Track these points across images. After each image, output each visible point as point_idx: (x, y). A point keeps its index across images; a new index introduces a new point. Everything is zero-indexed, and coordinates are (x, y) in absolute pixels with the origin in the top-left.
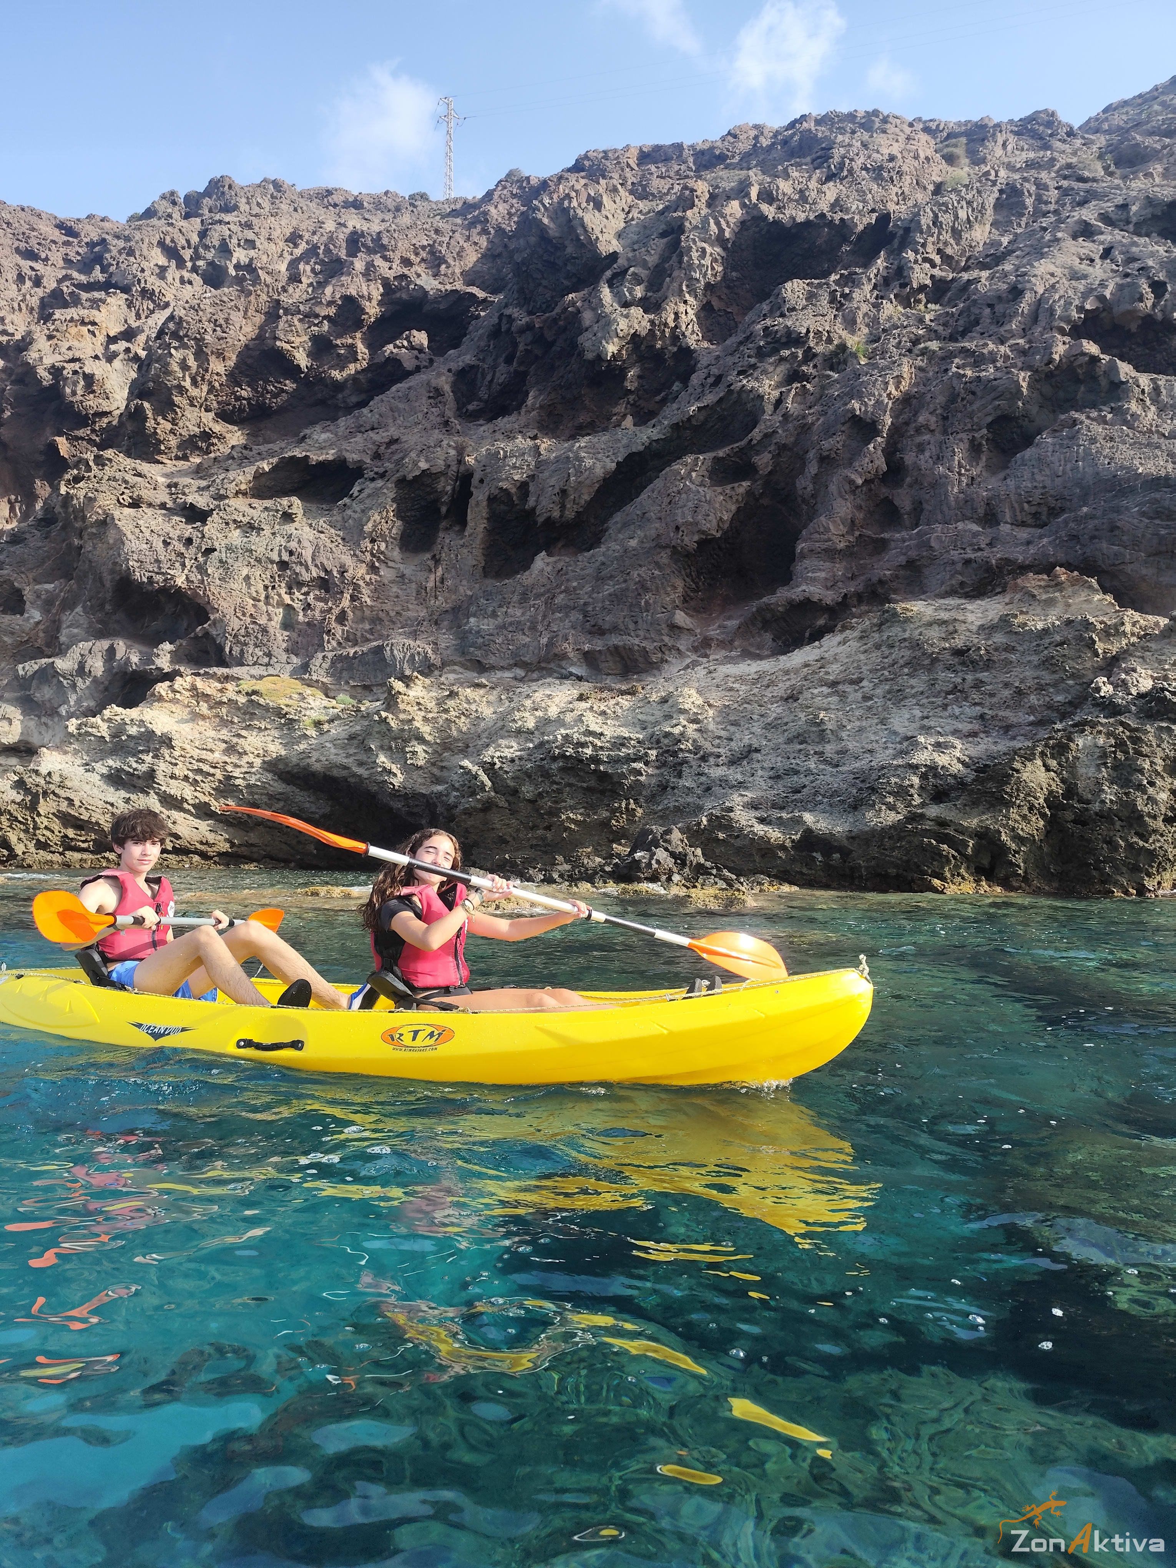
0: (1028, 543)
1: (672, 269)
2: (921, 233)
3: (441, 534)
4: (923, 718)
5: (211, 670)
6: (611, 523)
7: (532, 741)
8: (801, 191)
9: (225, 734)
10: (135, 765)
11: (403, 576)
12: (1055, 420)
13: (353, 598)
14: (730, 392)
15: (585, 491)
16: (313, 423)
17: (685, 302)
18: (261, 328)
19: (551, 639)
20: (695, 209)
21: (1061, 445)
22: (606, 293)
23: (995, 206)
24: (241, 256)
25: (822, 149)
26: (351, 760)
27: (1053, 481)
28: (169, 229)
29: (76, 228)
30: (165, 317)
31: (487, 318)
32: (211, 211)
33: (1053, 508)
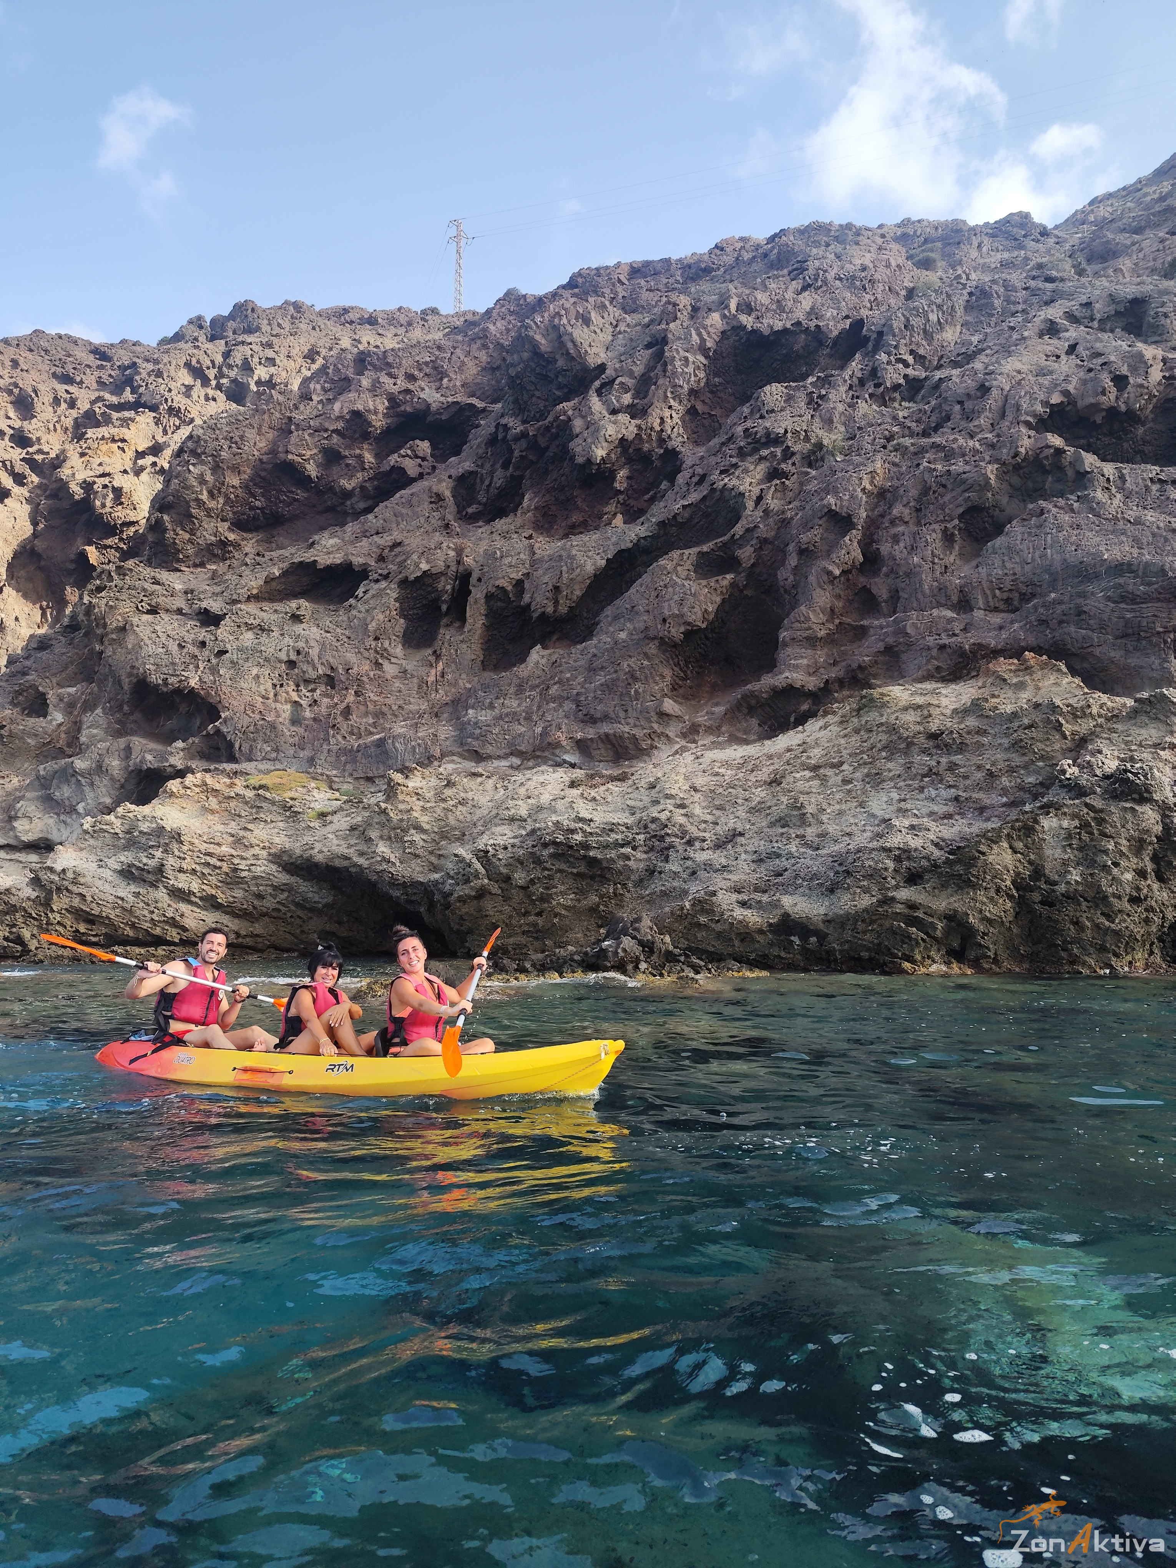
0: (1001, 628)
1: (657, 378)
2: (894, 335)
3: (442, 631)
4: (900, 800)
5: (221, 766)
6: (602, 616)
7: (524, 828)
8: (778, 301)
9: (233, 828)
10: (145, 860)
11: (405, 672)
12: (1025, 508)
13: (357, 694)
14: (713, 491)
15: (577, 587)
16: (323, 528)
17: (670, 407)
18: (274, 443)
19: (545, 728)
20: (678, 322)
21: (1030, 533)
22: (595, 403)
23: (966, 308)
24: (262, 373)
25: (798, 262)
26: (352, 850)
27: (1023, 568)
28: (195, 351)
29: (109, 353)
30: (187, 434)
31: (485, 427)
32: (234, 333)
33: (1024, 594)
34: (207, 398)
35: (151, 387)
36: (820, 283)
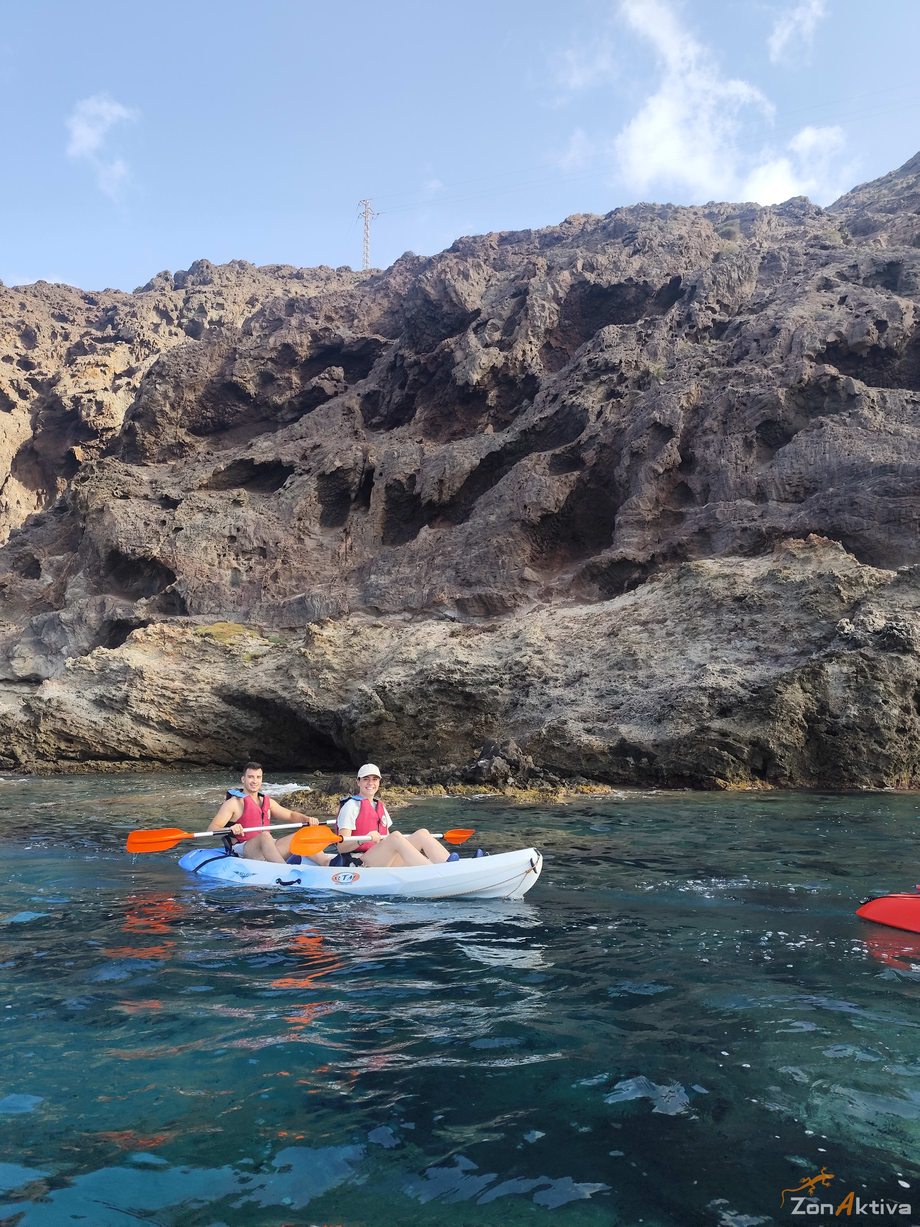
0: (790, 515)
1: (520, 320)
2: (704, 289)
3: (351, 514)
4: (712, 650)
5: (176, 618)
6: (476, 504)
7: (414, 669)
8: (614, 262)
9: (184, 667)
10: (114, 692)
11: (322, 545)
12: (808, 422)
13: (284, 562)
14: (564, 407)
15: (457, 480)
16: (259, 434)
17: (530, 343)
18: (222, 367)
19: (431, 590)
20: (537, 278)
21: (812, 442)
22: (472, 339)
23: (759, 268)
24: (213, 314)
25: (630, 232)
26: (278, 685)
27: (807, 468)
28: (162, 298)
29: (96, 298)
30: (155, 360)
31: (387, 356)
32: (193, 284)
33: (808, 489)
34: (171, 334)
35: (128, 325)
36: (647, 249)
